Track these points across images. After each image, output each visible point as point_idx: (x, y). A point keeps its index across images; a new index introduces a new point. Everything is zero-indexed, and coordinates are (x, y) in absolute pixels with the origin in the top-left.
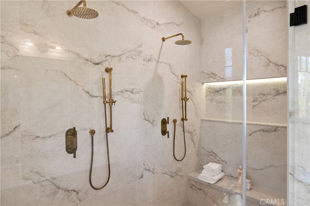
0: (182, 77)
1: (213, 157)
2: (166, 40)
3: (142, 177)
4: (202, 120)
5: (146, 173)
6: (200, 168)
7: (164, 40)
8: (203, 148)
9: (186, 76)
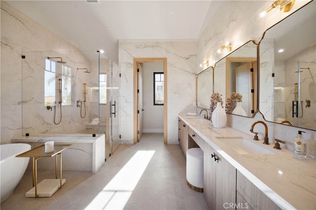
0: (84, 84)
1: (95, 116)
2: (78, 70)
3: (70, 122)
4: (91, 103)
5: (71, 121)
6: (91, 121)
7: (78, 69)
8: (91, 114)
9: (86, 84)
